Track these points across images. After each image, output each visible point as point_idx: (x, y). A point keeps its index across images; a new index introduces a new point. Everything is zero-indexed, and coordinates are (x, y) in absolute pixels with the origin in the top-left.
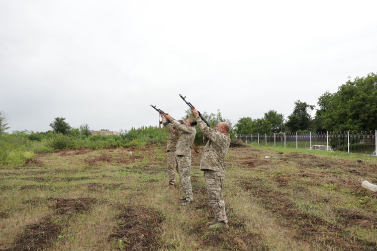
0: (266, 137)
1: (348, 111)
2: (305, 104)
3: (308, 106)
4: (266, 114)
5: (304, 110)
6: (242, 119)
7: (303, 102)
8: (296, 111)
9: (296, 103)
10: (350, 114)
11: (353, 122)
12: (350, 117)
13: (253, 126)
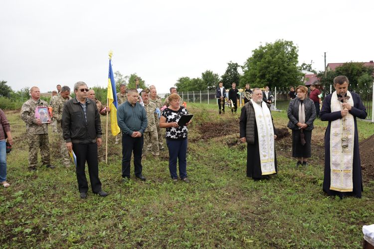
0: (194, 94)
1: (257, 71)
2: (236, 64)
3: (239, 66)
4: (203, 74)
5: (235, 69)
6: (181, 78)
7: (235, 63)
8: (228, 71)
9: (229, 64)
10: (258, 75)
11: (260, 81)
12: (258, 77)
13: (189, 85)
